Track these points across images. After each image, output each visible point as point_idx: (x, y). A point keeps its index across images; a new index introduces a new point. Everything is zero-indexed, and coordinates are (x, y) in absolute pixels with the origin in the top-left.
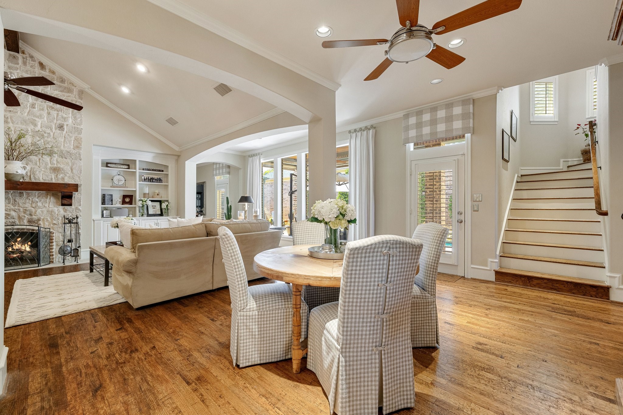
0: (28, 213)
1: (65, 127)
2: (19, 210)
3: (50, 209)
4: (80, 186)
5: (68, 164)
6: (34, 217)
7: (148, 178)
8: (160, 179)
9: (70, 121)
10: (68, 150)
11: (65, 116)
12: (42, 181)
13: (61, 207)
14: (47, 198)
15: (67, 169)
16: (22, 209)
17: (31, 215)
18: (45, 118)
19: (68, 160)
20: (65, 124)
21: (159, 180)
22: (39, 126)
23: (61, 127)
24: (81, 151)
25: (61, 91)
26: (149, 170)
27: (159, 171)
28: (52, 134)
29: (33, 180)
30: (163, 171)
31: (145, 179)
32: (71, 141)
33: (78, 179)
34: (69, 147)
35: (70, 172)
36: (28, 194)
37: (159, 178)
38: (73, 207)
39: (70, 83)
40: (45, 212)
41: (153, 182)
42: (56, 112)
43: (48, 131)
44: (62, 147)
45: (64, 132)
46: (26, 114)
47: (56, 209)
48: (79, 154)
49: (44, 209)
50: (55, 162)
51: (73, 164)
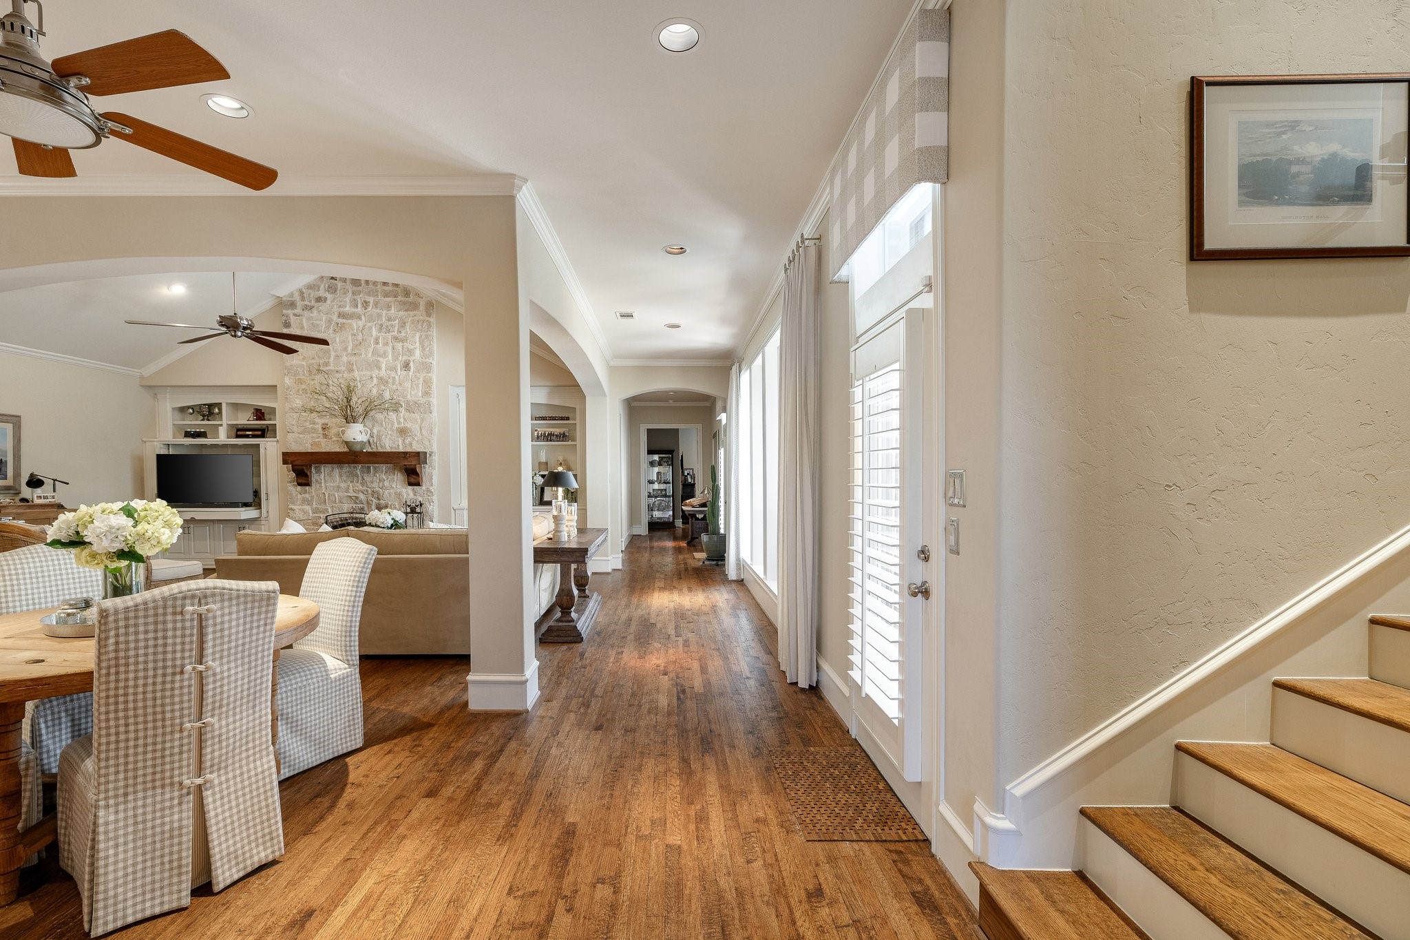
0: (376, 496)
1: (412, 365)
2: (367, 491)
3: (398, 491)
4: (430, 455)
5: (416, 420)
6: (382, 501)
7: (545, 433)
8: (564, 433)
9: (418, 353)
10: (416, 399)
11: (411, 347)
12: (389, 450)
13: (410, 487)
14: (394, 474)
15: (415, 428)
16: (370, 491)
17: (379, 499)
18: (390, 356)
19: (417, 416)
20: (411, 359)
21: (563, 437)
22: (384, 369)
23: (406, 366)
24: (431, 399)
25: (406, 310)
26: (544, 418)
27: (562, 419)
28: (397, 378)
29: (380, 450)
30: (568, 419)
31: (538, 437)
32: (418, 384)
33: (427, 443)
34: (416, 394)
35: (418, 434)
36: (375, 469)
37: (562, 432)
38: (424, 488)
39: (416, 294)
40: (393, 495)
41: (551, 441)
42: (401, 344)
43: (393, 374)
44: (409, 396)
45: (411, 373)
46: (370, 354)
47: (404, 490)
48: (429, 404)
49: (392, 491)
50: (402, 420)
51: (422, 420)
